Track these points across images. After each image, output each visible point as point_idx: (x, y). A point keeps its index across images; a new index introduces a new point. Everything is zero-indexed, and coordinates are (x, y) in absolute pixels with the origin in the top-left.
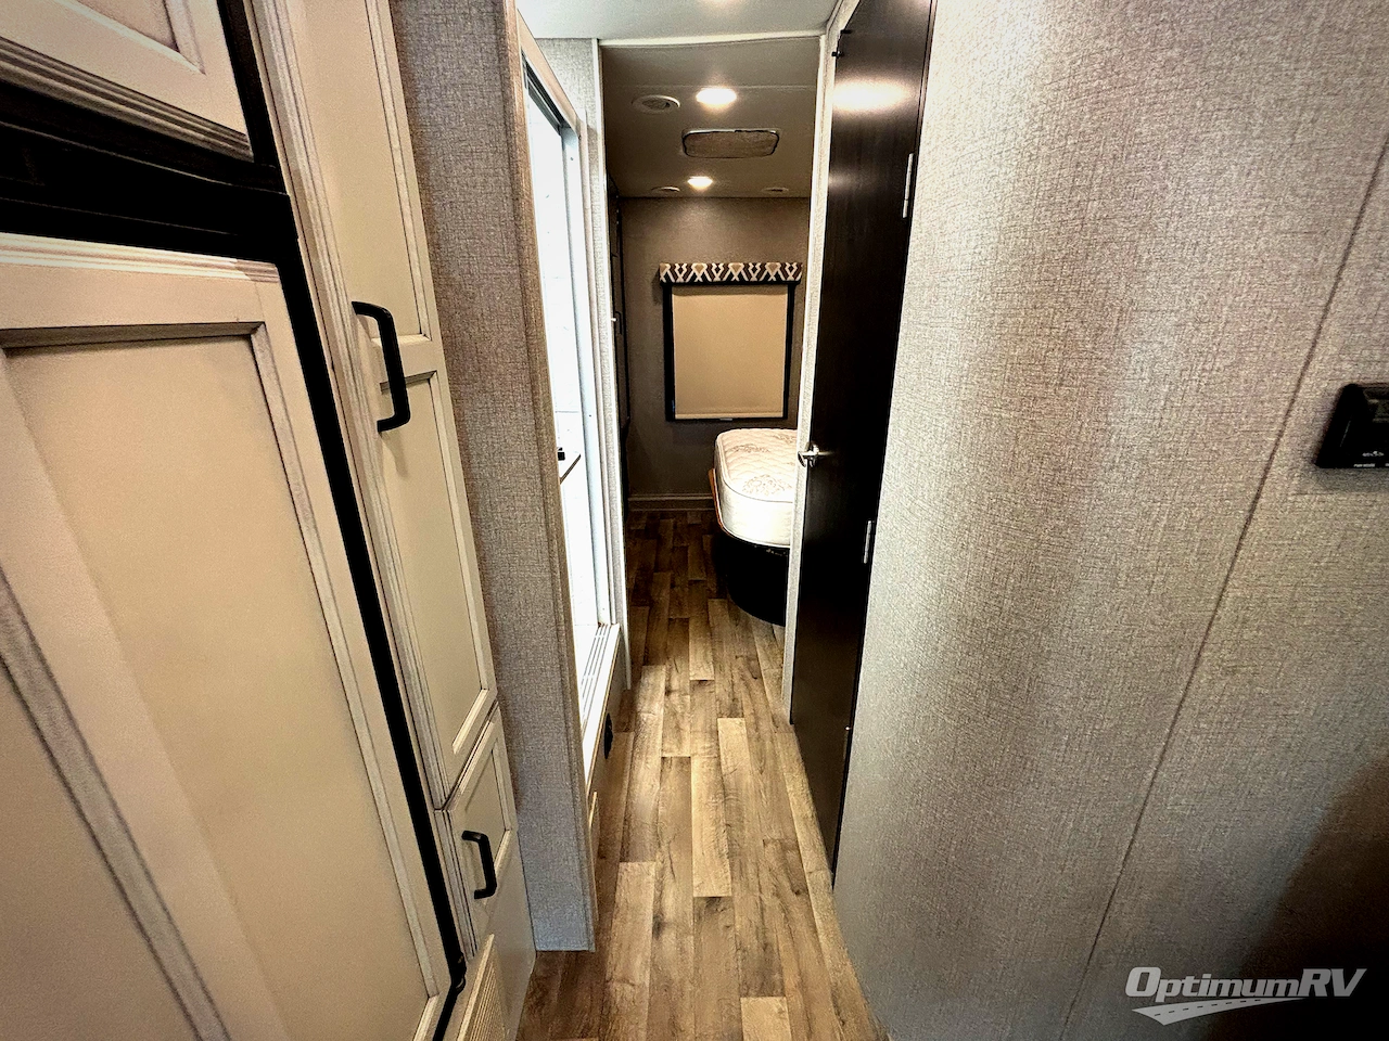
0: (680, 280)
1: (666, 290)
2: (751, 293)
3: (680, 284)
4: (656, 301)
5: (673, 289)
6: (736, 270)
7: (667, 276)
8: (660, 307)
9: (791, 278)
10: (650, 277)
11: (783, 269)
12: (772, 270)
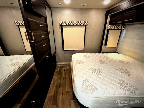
0: (64, 24)
1: (62, 26)
2: (78, 27)
3: (64, 25)
4: (60, 29)
5: (63, 26)
6: (75, 22)
7: (61, 24)
8: (61, 30)
9: (86, 24)
10: (58, 24)
11: (84, 22)
12: (82, 23)
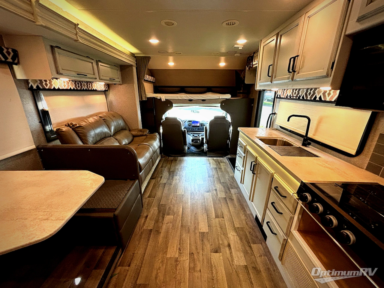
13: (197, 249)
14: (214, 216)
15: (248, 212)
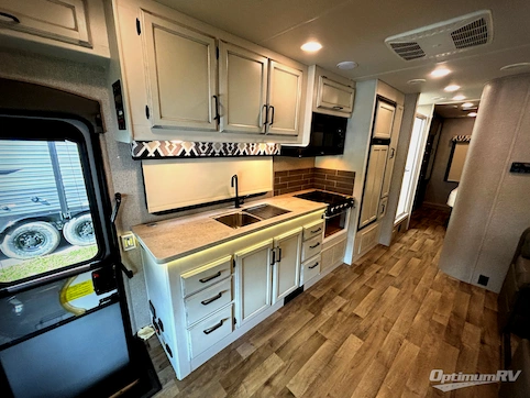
13: (378, 331)
14: (327, 343)
15: (280, 314)
